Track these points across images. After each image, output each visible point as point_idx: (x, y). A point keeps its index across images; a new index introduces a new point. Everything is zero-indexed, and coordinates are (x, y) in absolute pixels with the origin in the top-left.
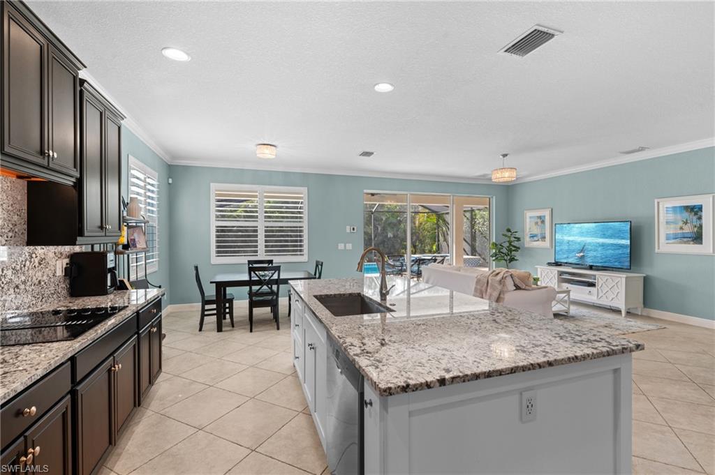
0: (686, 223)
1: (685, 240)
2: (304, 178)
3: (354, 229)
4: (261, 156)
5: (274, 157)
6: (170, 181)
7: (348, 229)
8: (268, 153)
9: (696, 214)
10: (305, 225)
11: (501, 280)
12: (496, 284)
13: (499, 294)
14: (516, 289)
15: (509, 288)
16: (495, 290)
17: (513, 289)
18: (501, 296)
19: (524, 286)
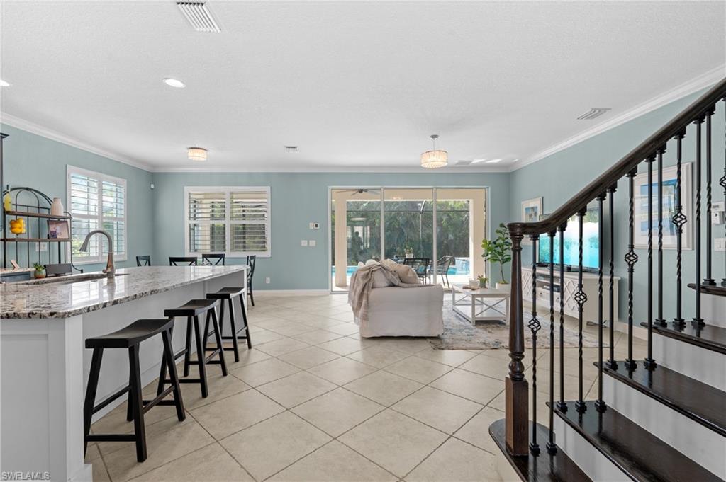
2: (267, 178)
3: (317, 226)
4: (194, 159)
5: (205, 159)
6: (152, 186)
7: (312, 226)
8: (199, 156)
10: (267, 222)
11: (367, 275)
12: (360, 279)
13: (363, 289)
14: (389, 286)
15: (378, 284)
16: (358, 285)
17: (383, 285)
18: (365, 292)
19: (397, 282)
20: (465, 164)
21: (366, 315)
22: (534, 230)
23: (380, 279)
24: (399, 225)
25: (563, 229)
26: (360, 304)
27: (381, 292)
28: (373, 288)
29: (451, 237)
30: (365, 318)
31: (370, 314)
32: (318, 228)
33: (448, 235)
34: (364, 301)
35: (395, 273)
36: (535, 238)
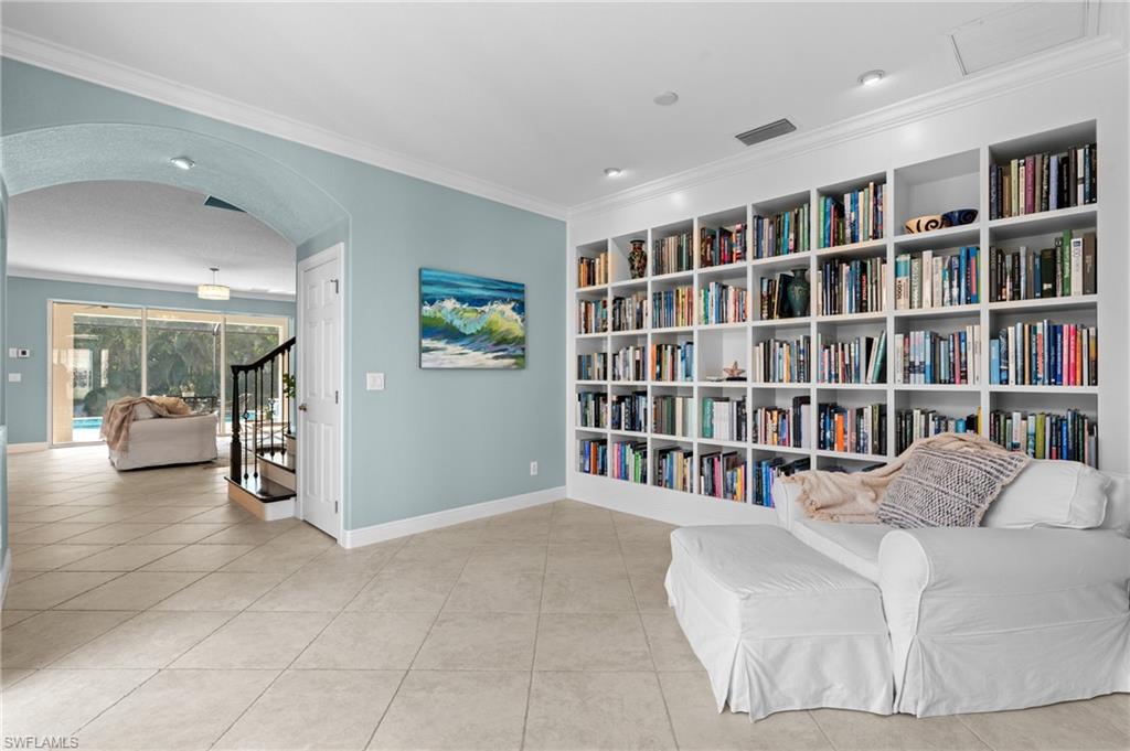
3: (24, 353)
7: (13, 352)
11: (128, 407)
12: (118, 412)
13: (123, 421)
14: (155, 418)
15: (141, 416)
16: (116, 418)
17: (147, 416)
18: (125, 424)
19: (165, 413)
20: (265, 293)
21: (126, 447)
22: (246, 369)
23: (143, 411)
24: (173, 351)
25: (262, 368)
26: (117, 438)
27: (144, 423)
28: (134, 420)
30: (125, 449)
31: (130, 446)
32: (28, 355)
34: (124, 433)
35: (162, 405)
36: (246, 373)
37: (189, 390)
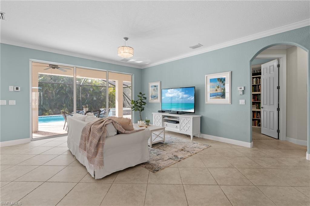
0: (218, 87)
1: (218, 96)
7: (11, 88)
9: (223, 82)
11: (102, 128)
12: (96, 132)
13: (99, 140)
14: (117, 134)
15: (110, 134)
17: (113, 134)
18: (101, 142)
21: (103, 161)
23: (111, 130)
26: (95, 153)
27: (111, 140)
28: (106, 138)
29: (95, 99)
32: (19, 90)
33: (93, 98)
34: (101, 150)
35: (119, 124)
37: (86, 107)
